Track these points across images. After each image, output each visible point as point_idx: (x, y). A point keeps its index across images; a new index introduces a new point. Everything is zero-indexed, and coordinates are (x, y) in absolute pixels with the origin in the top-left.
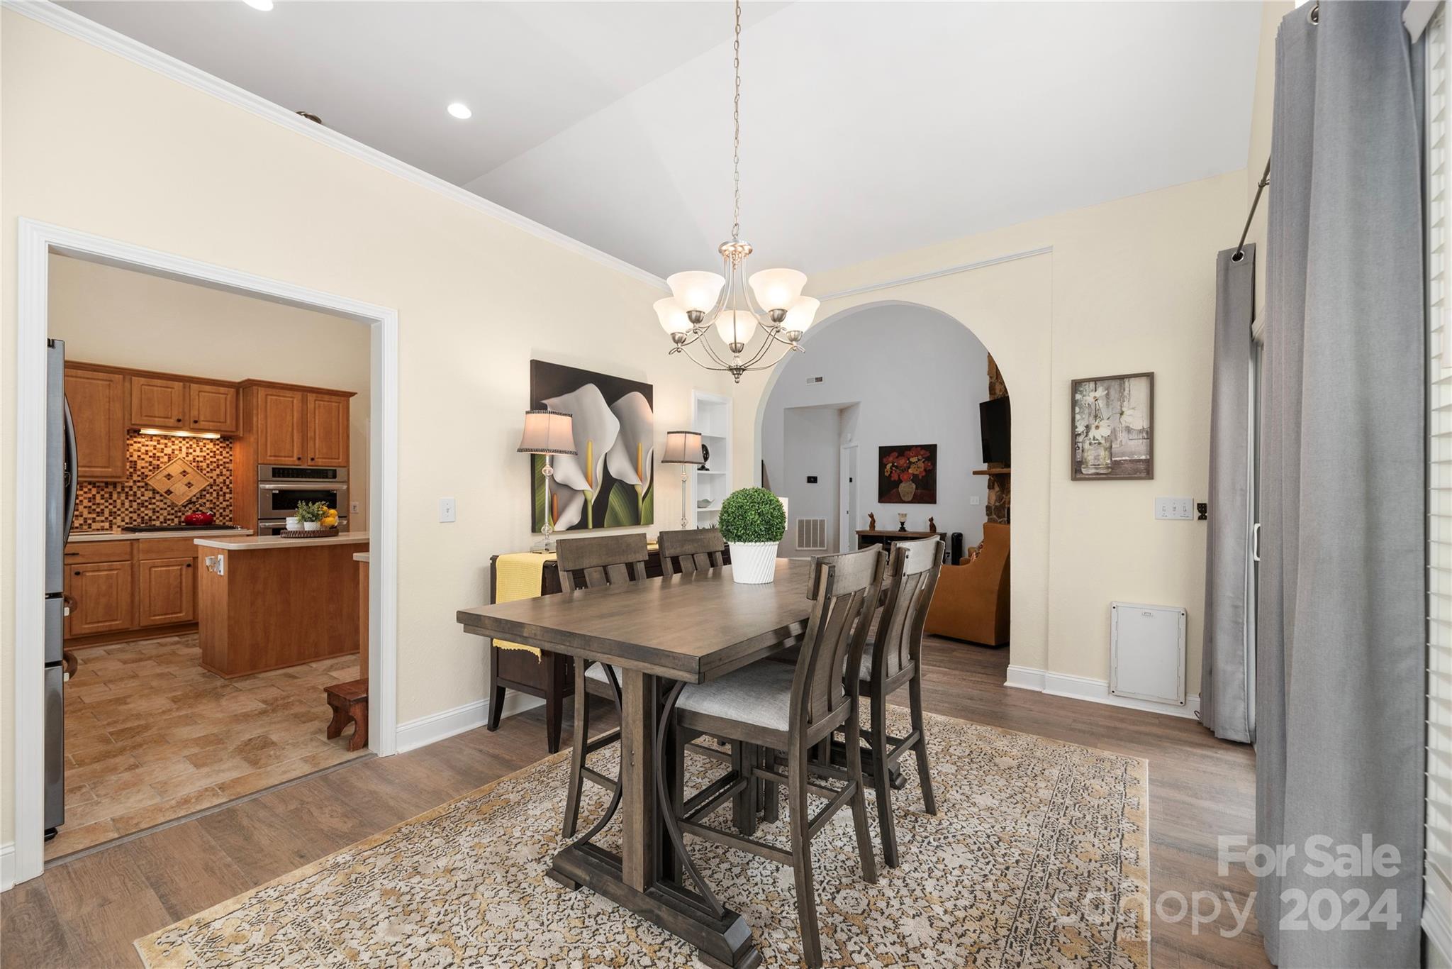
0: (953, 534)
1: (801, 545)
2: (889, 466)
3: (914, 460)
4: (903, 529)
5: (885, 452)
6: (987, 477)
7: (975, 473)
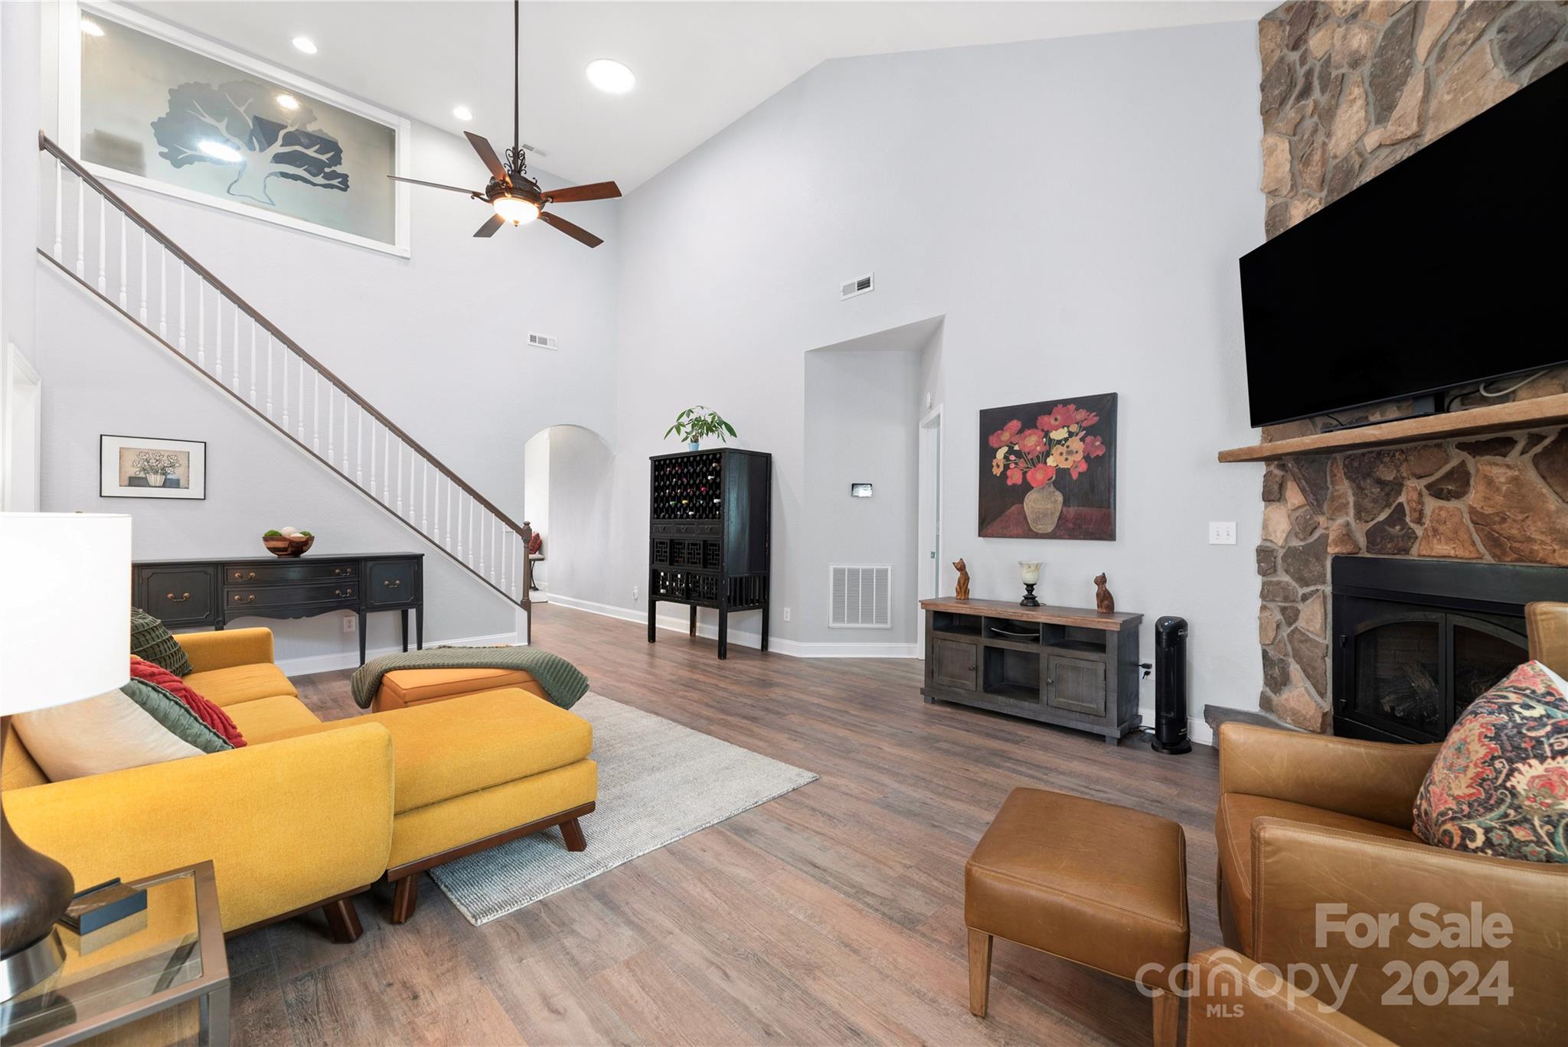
0: (1161, 621)
1: (838, 616)
2: (1001, 454)
3: (1059, 434)
4: (1030, 601)
5: (992, 421)
6: (1259, 470)
7: (1226, 457)
